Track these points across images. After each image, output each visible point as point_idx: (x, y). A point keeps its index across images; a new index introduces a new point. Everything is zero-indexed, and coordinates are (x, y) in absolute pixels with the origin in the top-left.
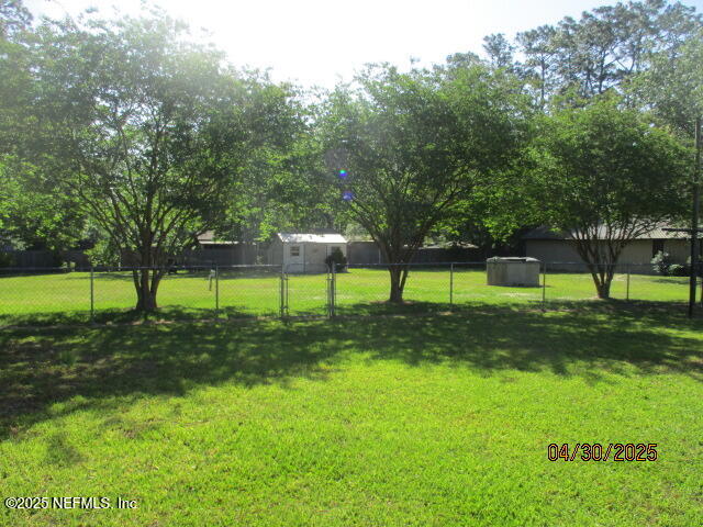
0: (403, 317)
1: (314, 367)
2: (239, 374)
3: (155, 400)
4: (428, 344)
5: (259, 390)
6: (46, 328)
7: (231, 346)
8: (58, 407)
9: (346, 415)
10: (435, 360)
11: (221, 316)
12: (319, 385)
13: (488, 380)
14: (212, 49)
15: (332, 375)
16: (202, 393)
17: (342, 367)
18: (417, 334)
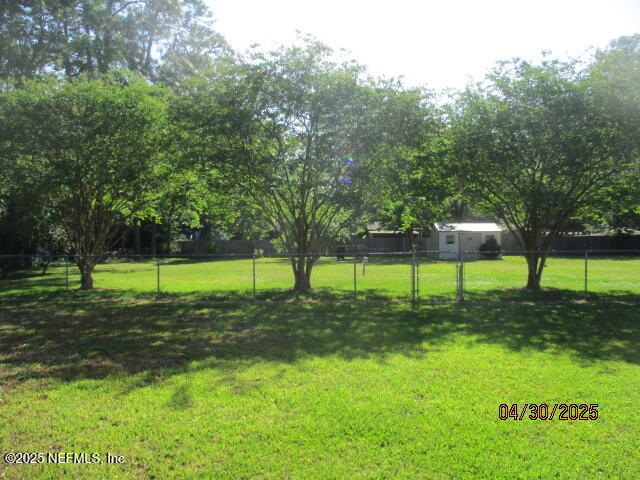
0: (531, 304)
1: (417, 346)
2: (347, 348)
3: (268, 365)
4: (542, 331)
5: (357, 363)
6: (218, 303)
7: (354, 324)
8: (195, 364)
9: (422, 391)
10: (541, 347)
11: (360, 297)
12: (411, 362)
13: (585, 370)
14: (355, 64)
15: (429, 355)
16: (309, 361)
17: (443, 347)
18: (536, 321)
